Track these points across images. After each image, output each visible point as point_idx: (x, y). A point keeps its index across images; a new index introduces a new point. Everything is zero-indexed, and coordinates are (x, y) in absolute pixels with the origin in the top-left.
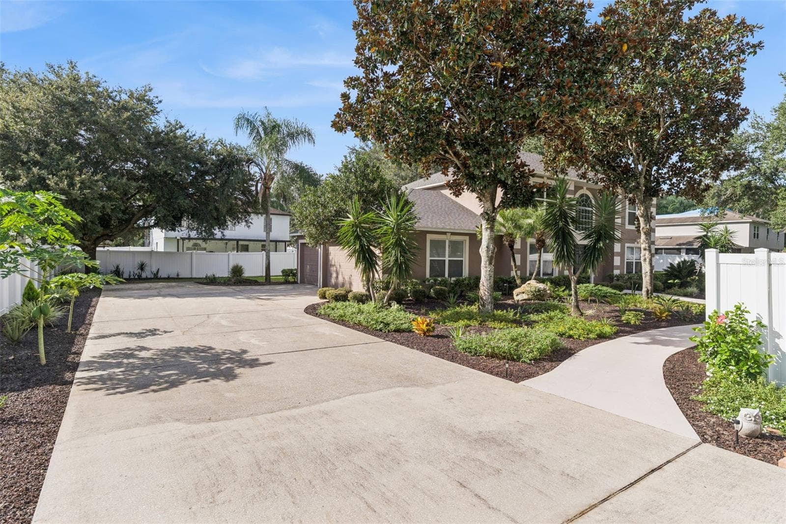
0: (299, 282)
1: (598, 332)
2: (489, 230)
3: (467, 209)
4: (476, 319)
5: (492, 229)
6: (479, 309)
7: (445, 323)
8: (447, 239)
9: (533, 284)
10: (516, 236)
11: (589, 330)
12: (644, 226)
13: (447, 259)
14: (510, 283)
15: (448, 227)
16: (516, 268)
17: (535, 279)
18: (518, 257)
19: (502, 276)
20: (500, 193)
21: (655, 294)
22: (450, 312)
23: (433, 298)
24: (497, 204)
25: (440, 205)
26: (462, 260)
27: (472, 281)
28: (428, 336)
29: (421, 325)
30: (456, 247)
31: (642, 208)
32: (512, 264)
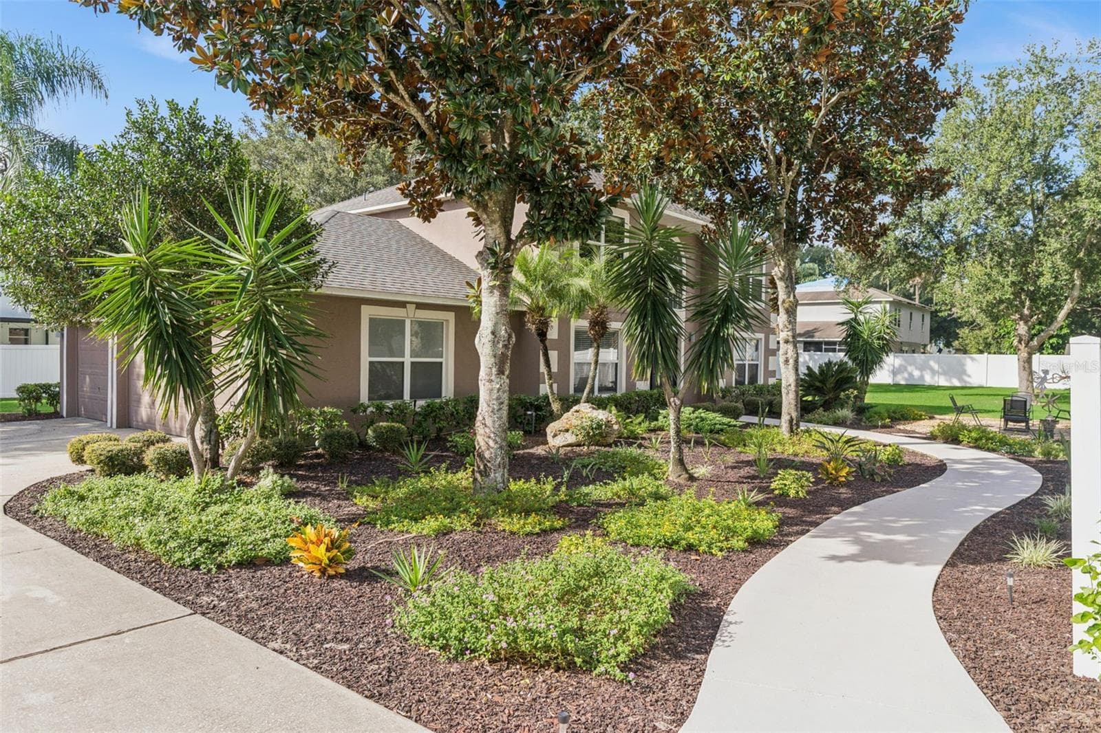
0: (65, 414)
1: (749, 533)
2: (497, 293)
3: (451, 258)
4: (466, 511)
5: (504, 288)
6: (475, 480)
7: (388, 523)
8: (409, 317)
9: (585, 414)
10: (551, 312)
11: (729, 528)
12: (785, 297)
13: (407, 360)
14: (538, 408)
15: (410, 292)
16: (550, 379)
17: (587, 401)
18: (554, 355)
19: (522, 397)
20: (521, 211)
21: (803, 426)
22: (405, 490)
23: (370, 448)
24: (515, 231)
25: (394, 246)
26: (441, 363)
27: (461, 407)
28: (331, 577)
29: (311, 547)
30: (429, 334)
31: (783, 263)
32: (543, 369)
